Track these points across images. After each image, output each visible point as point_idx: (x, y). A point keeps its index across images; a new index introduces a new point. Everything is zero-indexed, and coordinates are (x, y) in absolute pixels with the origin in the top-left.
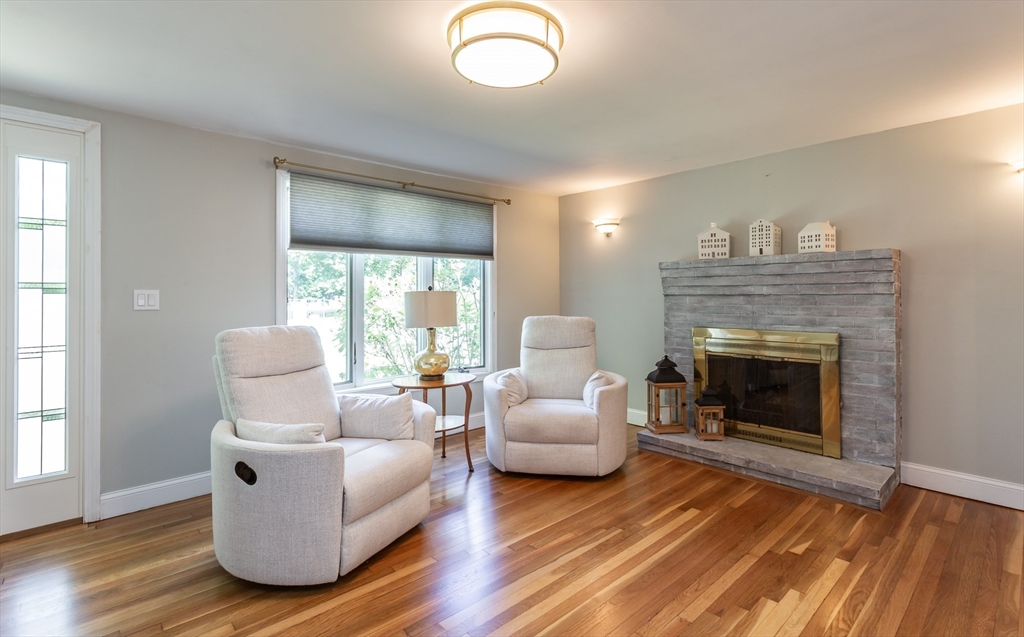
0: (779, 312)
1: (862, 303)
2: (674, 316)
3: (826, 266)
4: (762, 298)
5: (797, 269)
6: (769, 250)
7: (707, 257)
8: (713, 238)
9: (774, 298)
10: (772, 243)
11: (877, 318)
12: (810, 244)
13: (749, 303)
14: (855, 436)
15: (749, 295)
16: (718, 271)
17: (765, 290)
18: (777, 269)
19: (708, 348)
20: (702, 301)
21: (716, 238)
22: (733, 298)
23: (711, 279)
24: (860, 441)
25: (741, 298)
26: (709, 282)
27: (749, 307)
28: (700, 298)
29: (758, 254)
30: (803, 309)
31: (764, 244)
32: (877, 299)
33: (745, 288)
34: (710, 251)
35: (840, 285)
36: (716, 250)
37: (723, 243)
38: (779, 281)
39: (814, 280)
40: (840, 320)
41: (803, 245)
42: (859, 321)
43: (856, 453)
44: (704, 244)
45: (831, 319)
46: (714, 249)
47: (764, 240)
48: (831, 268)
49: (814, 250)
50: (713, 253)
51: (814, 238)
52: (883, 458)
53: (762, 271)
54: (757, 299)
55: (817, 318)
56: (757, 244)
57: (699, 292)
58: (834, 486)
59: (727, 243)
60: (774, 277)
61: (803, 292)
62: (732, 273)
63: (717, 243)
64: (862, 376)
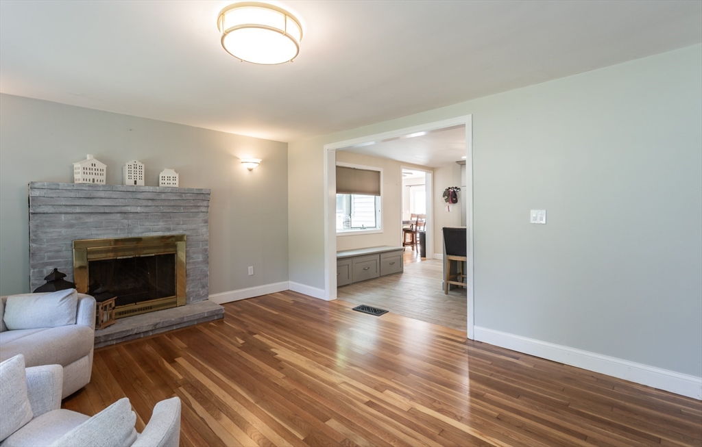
0: (148, 224)
1: (194, 217)
2: (46, 233)
3: (180, 196)
4: (135, 215)
5: (163, 196)
6: (141, 182)
7: (88, 182)
8: (94, 168)
9: (144, 214)
10: (143, 178)
11: (201, 225)
12: (169, 182)
13: (125, 218)
14: (191, 290)
15: (125, 213)
16: (102, 194)
17: (139, 210)
18: (150, 196)
19: (89, 256)
20: (80, 218)
21: (96, 168)
22: (111, 215)
23: (93, 200)
24: (193, 292)
25: (118, 215)
26: (91, 202)
27: (125, 221)
28: (77, 215)
29: (133, 184)
30: (163, 222)
31: (138, 178)
32: (201, 214)
33: (123, 208)
34: (91, 177)
35: (185, 207)
36: (96, 178)
37: (102, 172)
38: (150, 203)
39: (172, 203)
40: (184, 227)
41: (163, 181)
42: (193, 226)
43: (191, 298)
44: (85, 171)
45: (180, 226)
46: (94, 176)
47: (138, 175)
48: (182, 196)
49: (172, 185)
50: (94, 180)
51: (166, 178)
52: (203, 296)
53: (139, 196)
54: (131, 215)
55: (172, 227)
56: (133, 177)
57: (78, 210)
58: (206, 315)
59: (105, 173)
60: (147, 201)
61: (165, 211)
62: (115, 196)
63: (97, 172)
64: (194, 256)
